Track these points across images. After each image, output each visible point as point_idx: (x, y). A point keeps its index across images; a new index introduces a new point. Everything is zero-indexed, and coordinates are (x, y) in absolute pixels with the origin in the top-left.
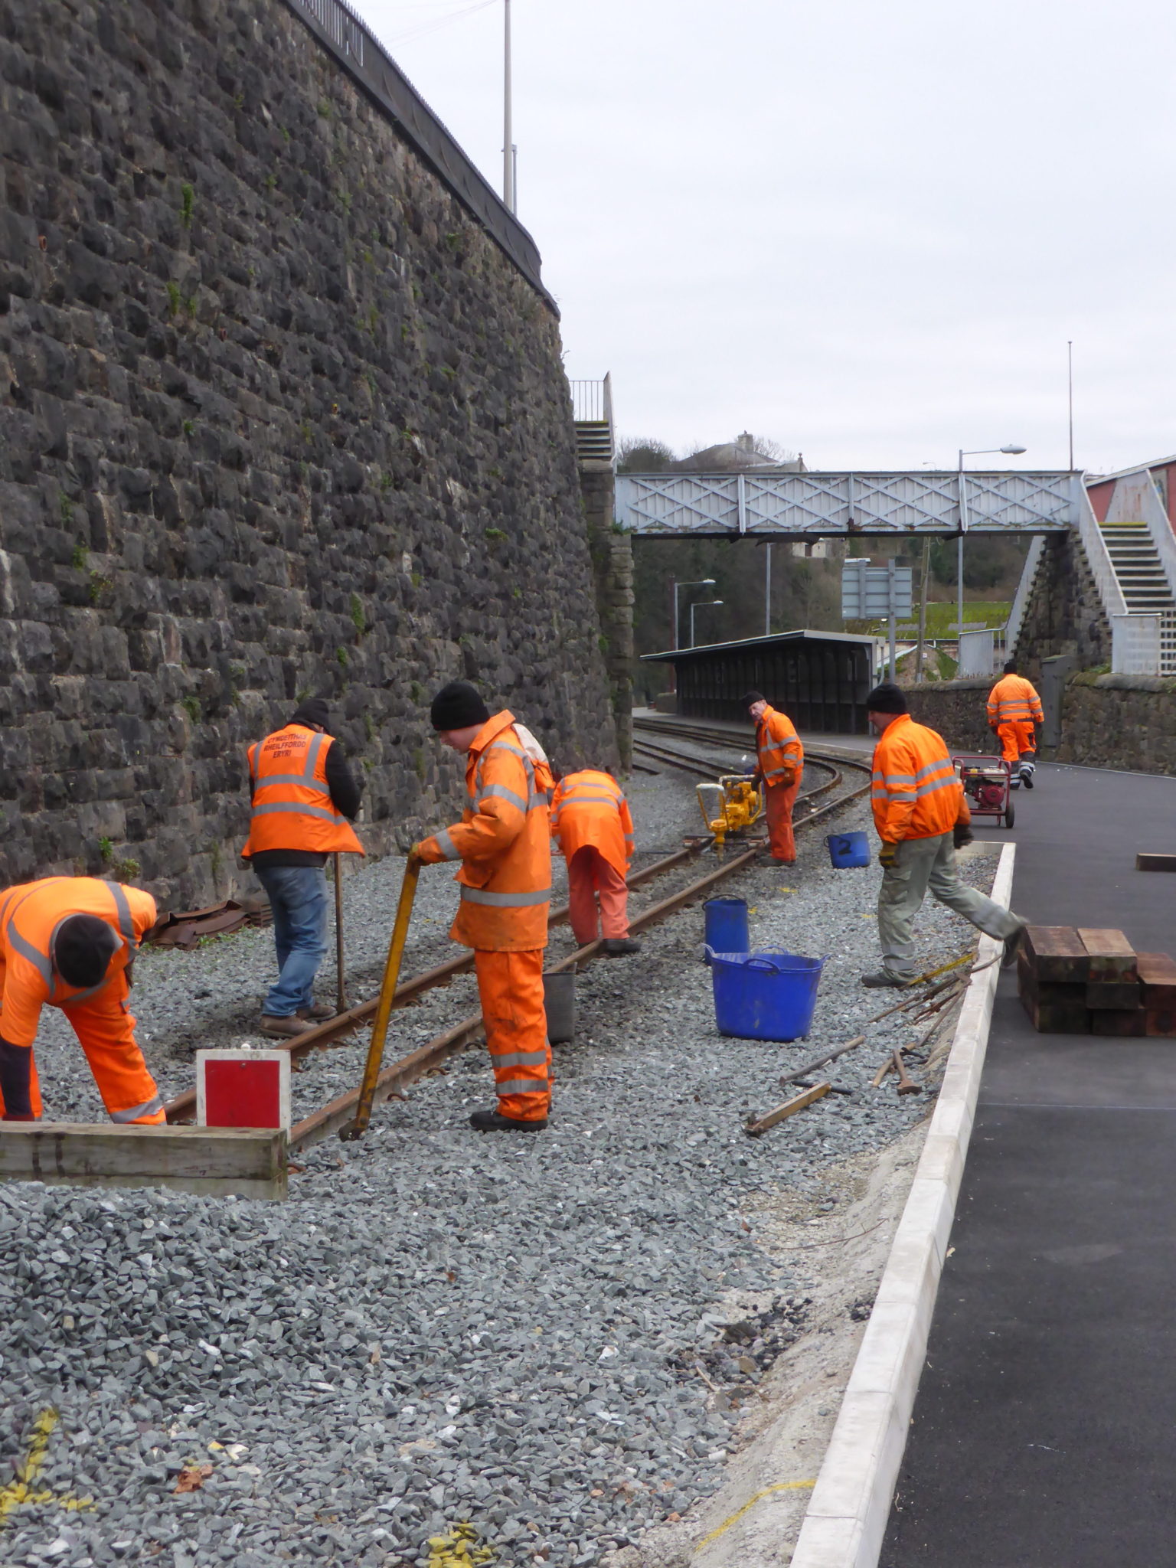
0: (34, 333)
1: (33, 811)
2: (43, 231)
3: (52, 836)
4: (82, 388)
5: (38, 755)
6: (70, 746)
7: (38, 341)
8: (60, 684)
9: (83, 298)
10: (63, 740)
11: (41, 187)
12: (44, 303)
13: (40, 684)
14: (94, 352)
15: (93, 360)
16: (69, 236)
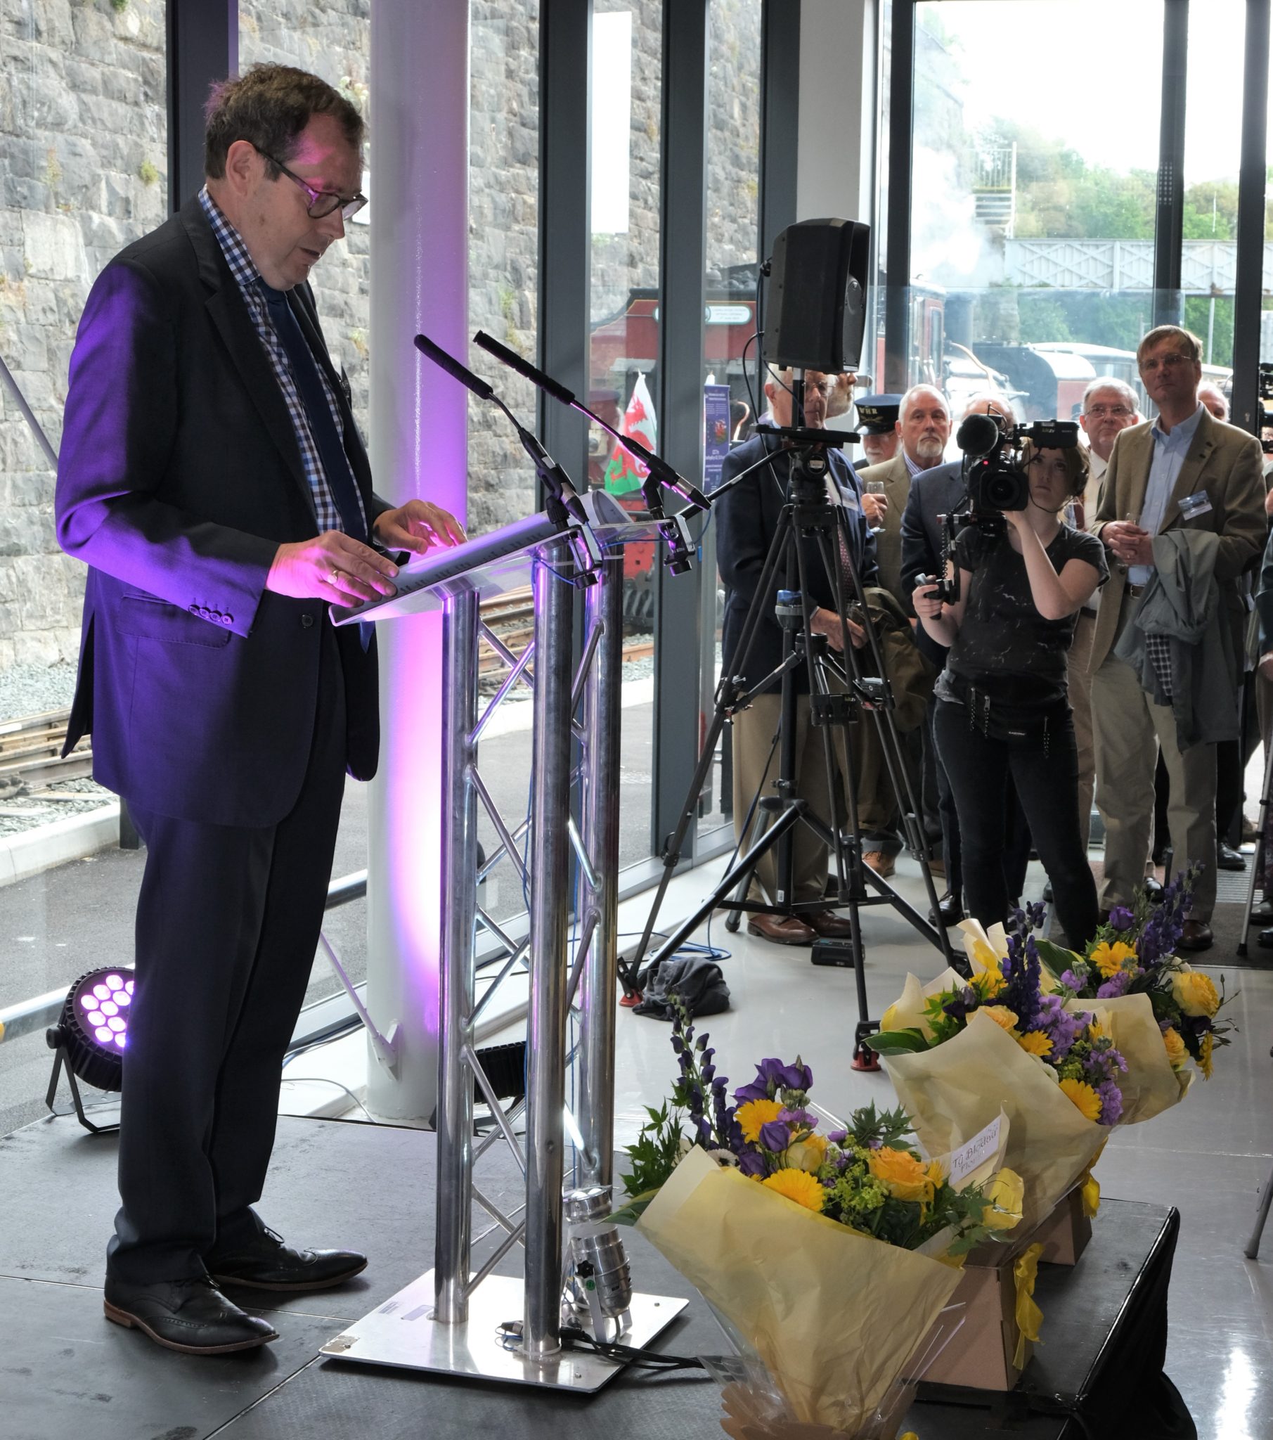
0: (487, 190)
1: (477, 492)
2: (493, 120)
3: (488, 508)
4: (516, 221)
5: (481, 458)
6: (501, 453)
7: (489, 195)
8: (496, 415)
9: (519, 162)
10: (498, 450)
11: (492, 91)
12: (494, 169)
13: (484, 415)
14: (525, 197)
15: (525, 202)
16: (510, 121)
